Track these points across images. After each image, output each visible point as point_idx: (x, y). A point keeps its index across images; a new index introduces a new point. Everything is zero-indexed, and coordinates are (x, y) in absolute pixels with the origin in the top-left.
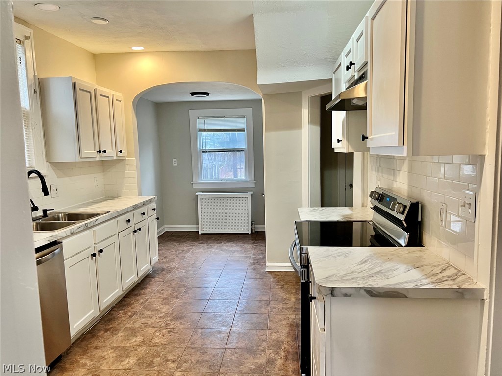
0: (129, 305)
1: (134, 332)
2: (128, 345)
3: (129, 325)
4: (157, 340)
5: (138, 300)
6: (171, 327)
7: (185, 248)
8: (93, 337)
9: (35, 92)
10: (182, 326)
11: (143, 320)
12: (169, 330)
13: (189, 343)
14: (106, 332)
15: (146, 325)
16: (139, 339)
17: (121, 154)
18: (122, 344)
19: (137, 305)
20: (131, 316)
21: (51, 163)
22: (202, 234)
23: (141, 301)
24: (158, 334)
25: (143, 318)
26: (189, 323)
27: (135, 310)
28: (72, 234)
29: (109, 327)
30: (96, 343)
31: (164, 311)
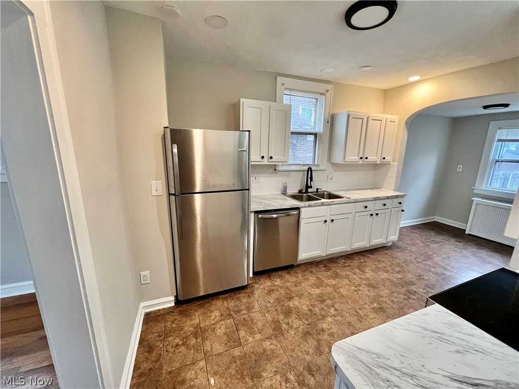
0: (352, 259)
1: (336, 276)
2: (326, 281)
3: (338, 271)
4: (342, 290)
5: (360, 259)
6: (360, 288)
7: (437, 240)
8: (316, 265)
9: (328, 122)
10: (367, 293)
11: (348, 273)
12: (356, 289)
13: (358, 307)
14: (323, 267)
15: (347, 277)
16: (334, 282)
17: (384, 160)
18: (323, 279)
19: (356, 262)
20: (345, 267)
21: (331, 163)
22: (469, 234)
23: (362, 260)
24: (347, 287)
25: (351, 272)
26: (374, 294)
27: (351, 264)
28: (310, 206)
29: (328, 265)
30: (314, 270)
31: (367, 275)
